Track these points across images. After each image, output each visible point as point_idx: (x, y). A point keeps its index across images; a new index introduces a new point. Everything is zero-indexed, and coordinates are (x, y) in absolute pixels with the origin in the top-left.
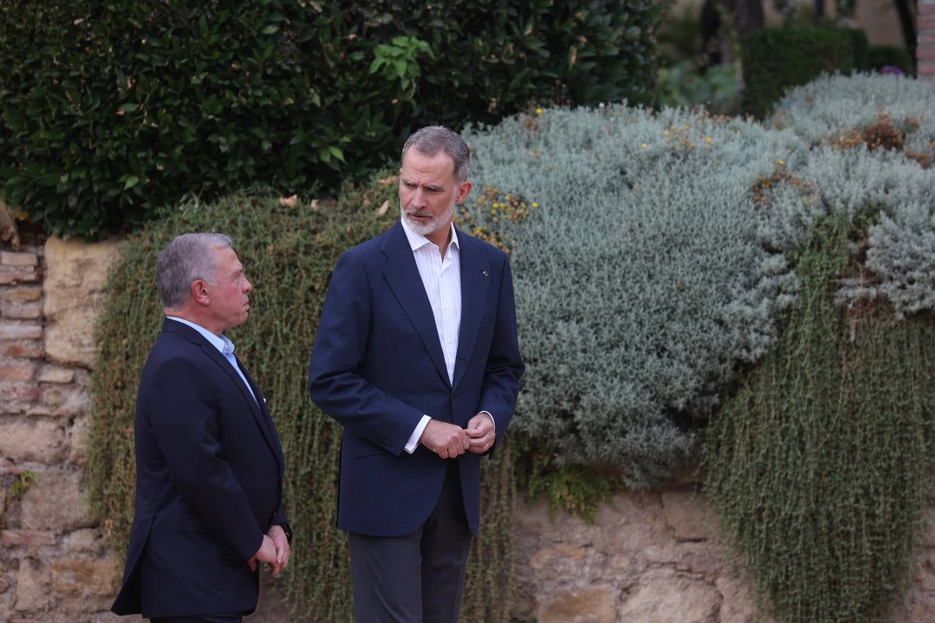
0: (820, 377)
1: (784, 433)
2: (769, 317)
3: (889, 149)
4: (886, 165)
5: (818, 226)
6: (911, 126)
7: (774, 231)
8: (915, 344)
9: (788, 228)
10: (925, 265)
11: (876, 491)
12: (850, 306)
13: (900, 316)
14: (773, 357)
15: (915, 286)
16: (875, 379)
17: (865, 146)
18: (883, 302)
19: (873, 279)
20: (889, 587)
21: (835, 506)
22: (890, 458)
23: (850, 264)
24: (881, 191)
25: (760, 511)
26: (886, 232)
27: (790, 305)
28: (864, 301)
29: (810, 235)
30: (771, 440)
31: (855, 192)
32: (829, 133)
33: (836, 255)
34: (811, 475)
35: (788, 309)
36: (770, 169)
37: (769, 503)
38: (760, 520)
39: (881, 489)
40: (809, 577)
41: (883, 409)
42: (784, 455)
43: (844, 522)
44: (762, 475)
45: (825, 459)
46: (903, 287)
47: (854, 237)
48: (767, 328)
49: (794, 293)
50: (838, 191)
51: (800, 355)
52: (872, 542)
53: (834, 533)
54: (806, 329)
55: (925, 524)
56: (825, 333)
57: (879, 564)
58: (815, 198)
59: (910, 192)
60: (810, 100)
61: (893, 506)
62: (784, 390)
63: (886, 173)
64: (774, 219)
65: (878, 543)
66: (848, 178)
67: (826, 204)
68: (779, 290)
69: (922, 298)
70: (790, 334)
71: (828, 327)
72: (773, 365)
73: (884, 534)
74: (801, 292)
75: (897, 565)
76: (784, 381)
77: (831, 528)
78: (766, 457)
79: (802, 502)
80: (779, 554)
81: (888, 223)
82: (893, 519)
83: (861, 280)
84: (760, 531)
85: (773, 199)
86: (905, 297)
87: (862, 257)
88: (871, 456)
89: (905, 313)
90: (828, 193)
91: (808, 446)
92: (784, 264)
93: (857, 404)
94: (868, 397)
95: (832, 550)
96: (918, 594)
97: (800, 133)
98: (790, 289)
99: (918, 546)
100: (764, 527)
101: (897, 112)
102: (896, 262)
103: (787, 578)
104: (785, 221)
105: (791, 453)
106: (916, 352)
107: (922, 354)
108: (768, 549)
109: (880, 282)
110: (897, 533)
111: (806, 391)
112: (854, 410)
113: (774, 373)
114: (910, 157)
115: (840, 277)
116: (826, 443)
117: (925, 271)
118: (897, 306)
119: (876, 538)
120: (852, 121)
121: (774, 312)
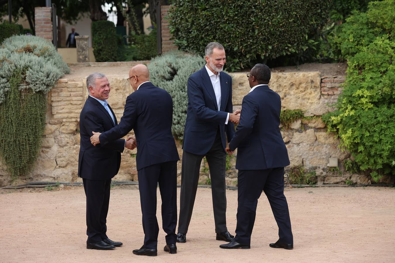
0: (16, 108)
1: (7, 122)
2: (3, 93)
3: (30, 53)
4: (29, 56)
5: (14, 71)
6: (35, 47)
7: (3, 73)
8: (38, 99)
9: (7, 72)
10: (40, 80)
11: (30, 134)
12: (22, 90)
13: (34, 92)
14: (4, 103)
15: (38, 85)
16: (29, 108)
17: (24, 52)
18: (30, 89)
19: (28, 84)
20: (33, 157)
21: (20, 138)
22: (33, 126)
23: (22, 80)
24: (29, 63)
25: (2, 140)
26: (30, 72)
27: (8, 91)
28: (26, 89)
29: (12, 73)
30: (4, 123)
31: (23, 63)
32: (16, 49)
33: (19, 78)
34: (14, 131)
35: (8, 92)
36: (2, 58)
37: (4, 138)
38: (2, 143)
39: (31, 134)
40: (14, 156)
41: (31, 115)
42: (8, 127)
43: (22, 142)
44: (2, 132)
45: (18, 127)
46: (35, 85)
47: (23, 74)
48: (3, 96)
49: (9, 88)
50: (18, 63)
51: (11, 102)
52: (29, 146)
53: (20, 145)
54: (12, 96)
55: (41, 142)
56: (17, 97)
57: (31, 152)
58: (13, 65)
59: (35, 63)
60: (10, 41)
61: (34, 138)
62: (7, 111)
63: (30, 59)
64: (3, 70)
65: (31, 146)
66: (21, 60)
67: (16, 66)
68: (5, 87)
69: (39, 88)
70: (8, 97)
71: (17, 95)
72: (4, 105)
73: (32, 145)
74: (11, 87)
75: (35, 152)
76: (7, 109)
77: (19, 144)
78: (3, 127)
79: (12, 138)
80: (7, 150)
81: (31, 70)
82: (34, 141)
83: (25, 84)
84: (2, 145)
85: (3, 65)
86: (35, 88)
87: (25, 78)
88: (28, 126)
89: (35, 92)
90: (16, 63)
91: (13, 124)
92: (6, 81)
93: (25, 114)
94: (27, 112)
95: (20, 149)
96: (40, 158)
97: (9, 49)
98: (8, 87)
99: (40, 147)
100: (3, 144)
101: (31, 44)
102: (33, 80)
103: (9, 156)
104: (6, 70)
105: (9, 126)
106: (38, 101)
107: (40, 101)
108: (4, 149)
109: (29, 84)
110: (35, 144)
111: (12, 111)
112: (24, 115)
113: (5, 107)
114: (35, 54)
115: (20, 83)
116: (18, 123)
117: (40, 81)
118: (33, 90)
120: (21, 46)
121: (4, 92)
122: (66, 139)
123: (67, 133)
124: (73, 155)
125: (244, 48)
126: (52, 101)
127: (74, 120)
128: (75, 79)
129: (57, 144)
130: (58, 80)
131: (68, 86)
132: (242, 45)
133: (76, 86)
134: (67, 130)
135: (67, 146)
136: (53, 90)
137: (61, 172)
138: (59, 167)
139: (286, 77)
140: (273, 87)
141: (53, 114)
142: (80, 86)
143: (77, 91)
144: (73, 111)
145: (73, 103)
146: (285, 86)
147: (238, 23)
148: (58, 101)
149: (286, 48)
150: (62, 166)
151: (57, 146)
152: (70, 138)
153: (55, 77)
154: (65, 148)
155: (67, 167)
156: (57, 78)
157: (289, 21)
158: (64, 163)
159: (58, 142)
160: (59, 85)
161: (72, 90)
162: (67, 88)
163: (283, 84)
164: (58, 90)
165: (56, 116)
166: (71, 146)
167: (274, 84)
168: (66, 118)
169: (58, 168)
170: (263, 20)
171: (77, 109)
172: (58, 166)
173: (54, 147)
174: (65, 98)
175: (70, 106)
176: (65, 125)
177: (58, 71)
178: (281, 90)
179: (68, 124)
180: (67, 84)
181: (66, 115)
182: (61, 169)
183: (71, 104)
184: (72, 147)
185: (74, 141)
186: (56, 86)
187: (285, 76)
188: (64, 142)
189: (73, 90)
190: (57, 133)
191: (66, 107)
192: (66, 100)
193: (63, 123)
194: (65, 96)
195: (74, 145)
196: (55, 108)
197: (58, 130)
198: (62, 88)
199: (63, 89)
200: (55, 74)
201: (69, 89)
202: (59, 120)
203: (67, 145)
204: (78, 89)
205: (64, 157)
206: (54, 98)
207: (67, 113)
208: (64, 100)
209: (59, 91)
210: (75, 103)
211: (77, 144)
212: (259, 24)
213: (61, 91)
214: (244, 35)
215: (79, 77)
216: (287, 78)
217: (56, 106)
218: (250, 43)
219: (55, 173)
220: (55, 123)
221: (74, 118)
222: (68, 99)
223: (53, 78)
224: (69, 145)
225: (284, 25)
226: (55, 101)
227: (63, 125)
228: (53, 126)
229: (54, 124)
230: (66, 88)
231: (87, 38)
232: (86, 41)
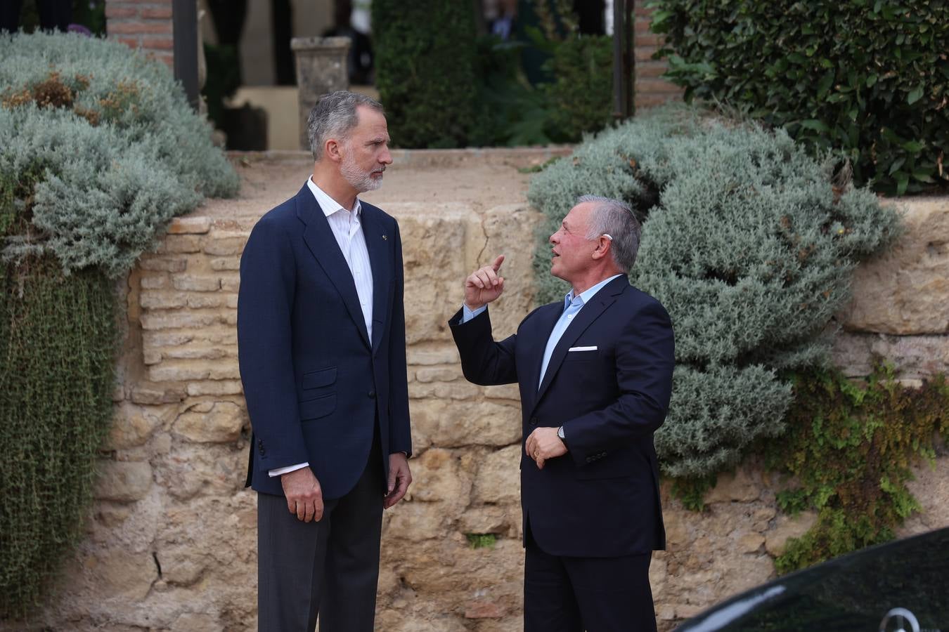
3: (59, 107)
4: (54, 122)
6: (81, 84)
8: (83, 299)
10: (90, 221)
11: (47, 447)
12: (18, 263)
13: (67, 272)
15: (82, 242)
16: (44, 335)
17: (34, 103)
18: (50, 257)
19: (40, 236)
20: (59, 540)
21: (5, 463)
22: (60, 413)
23: (17, 221)
24: (47, 148)
26: (52, 189)
28: (32, 258)
31: (22, 150)
33: (2, 213)
39: (51, 445)
41: (52, 365)
43: (13, 479)
46: (70, 244)
47: (20, 194)
52: (43, 497)
55: (96, 477)
57: (49, 518)
59: (76, 150)
61: (63, 461)
63: (54, 131)
65: (48, 497)
66: (15, 135)
69: (88, 254)
73: (54, 490)
75: (67, 519)
81: (54, 180)
82: (63, 474)
83: (28, 237)
86: (72, 254)
87: (29, 214)
88: (40, 412)
89: (72, 269)
93: (28, 360)
94: (38, 353)
96: (89, 547)
99: (88, 498)
101: (67, 70)
102: (62, 219)
106: (84, 308)
107: (90, 310)
109: (47, 239)
110: (68, 487)
112: (23, 366)
114: (79, 115)
115: (6, 234)
117: (91, 227)
118: (64, 263)
119: (46, 493)
120: (24, 78)
122: (200, 468)
123: (204, 444)
124: (226, 534)
126: (144, 310)
127: (233, 388)
128: (240, 220)
129: (160, 489)
130: (169, 221)
131: (209, 250)
132: (941, 79)
134: (203, 428)
135: (205, 495)
136: (149, 261)
137: (176, 606)
138: (170, 583)
141: (147, 361)
144: (229, 351)
145: (231, 320)
148: (171, 310)
150: (180, 579)
151: (161, 494)
152: (215, 464)
153: (153, 207)
154: (194, 504)
155: (203, 585)
156: (165, 216)
158: (191, 568)
159: (167, 478)
160: (172, 244)
161: (229, 266)
162: (207, 254)
164: (168, 262)
165: (157, 373)
166: (221, 499)
168: (202, 380)
169: (164, 590)
172: (166, 579)
173: (148, 498)
174: (199, 295)
176: (198, 408)
177: (170, 184)
179: (208, 404)
180: (205, 239)
181: (200, 369)
182: (177, 592)
184: (225, 500)
186: (158, 246)
188: (191, 482)
189: (231, 262)
190: (163, 440)
191: (199, 334)
192: (203, 307)
193: (189, 403)
194: (197, 288)
195: (233, 492)
196: (156, 336)
197: (167, 427)
198: (185, 257)
199: (191, 259)
200: (156, 196)
201: (213, 261)
202: (170, 386)
203: (204, 490)
205: (191, 541)
206: (153, 294)
207: (205, 357)
208: (192, 304)
209: (171, 267)
211: (244, 490)
213: (183, 268)
217: (161, 330)
219: (150, 608)
220: (157, 398)
221: (235, 379)
222: (209, 299)
223: (145, 214)
224: (210, 490)
226: (156, 310)
227: (189, 410)
228: (148, 411)
229: (151, 405)
230: (201, 257)
231: (341, 49)
232: (339, 61)
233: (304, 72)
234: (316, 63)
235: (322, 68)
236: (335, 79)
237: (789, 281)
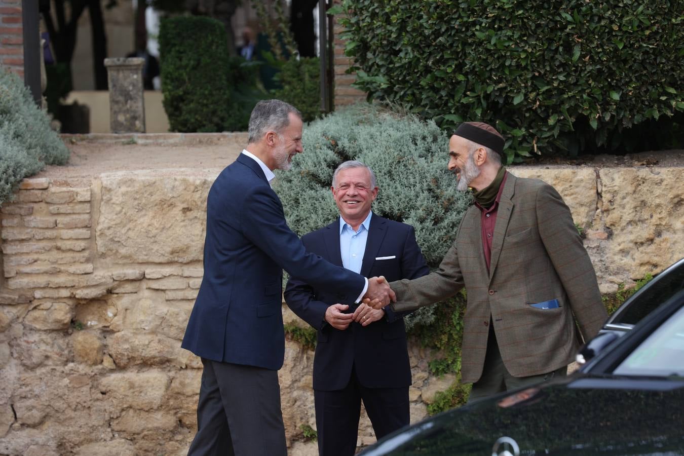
122: (43, 347)
123: (45, 331)
124: (60, 392)
125: (540, 97)
126: (5, 241)
127: (65, 293)
128: (69, 180)
129: (16, 361)
130: (21, 181)
131: (49, 200)
132: (535, 88)
133: (71, 200)
134: (45, 321)
135: (46, 365)
136: (7, 208)
137: (27, 440)
138: (23, 425)
139: (662, 181)
140: (624, 208)
141: (7, 275)
142: (82, 199)
143: (74, 214)
144: (62, 268)
145: (63, 247)
146: (658, 206)
147: (524, 26)
148: (22, 241)
149: (663, 98)
150: (29, 422)
151: (16, 365)
152: (53, 344)
153: (10, 171)
154: (39, 372)
155: (45, 427)
156: (18, 177)
157: (671, 20)
158: (37, 415)
159: (21, 354)
160: (23, 196)
161: (62, 211)
162: (47, 203)
163: (653, 201)
164: (20, 208)
165: (14, 284)
166: (57, 368)
167: (625, 201)
168: (44, 288)
169: (18, 430)
170: (596, 19)
171: (75, 262)
172: (20, 422)
173: (8, 368)
174: (41, 231)
175: (55, 255)
176: (42, 307)
177: (22, 156)
178: (645, 215)
179: (47, 304)
180: (45, 193)
181: (42, 280)
182: (27, 431)
183: (58, 249)
184: (60, 368)
185: (66, 352)
186: (14, 197)
187: (657, 178)
188: (36, 357)
189: (63, 208)
190: (18, 329)
191: (42, 257)
192: (44, 239)
193: (35, 303)
194: (41, 226)
195: (66, 363)
196: (13, 258)
197: (20, 320)
198: (32, 205)
199: (36, 206)
200: (12, 164)
201: (51, 208)
202: (22, 292)
203: (46, 362)
204: (78, 208)
205: (37, 396)
206: (10, 230)
207: (46, 273)
208: (36, 237)
209: (23, 212)
210: (68, 247)
211: (73, 361)
212: (584, 31)
213: (31, 212)
214: (541, 60)
215: (84, 175)
216: (665, 183)
217: (16, 254)
218: (559, 84)
219: (9, 442)
220: (13, 300)
221: (66, 287)
222: (49, 234)
223: (4, 176)
224: (50, 362)
225: (657, 33)
226: (12, 241)
227: (35, 308)
228: (7, 309)
229: (10, 305)
230: (43, 205)
231: (138, 65)
232: (137, 73)
233: (113, 81)
234: (121, 75)
235: (125, 78)
236: (134, 86)
237: (437, 221)
